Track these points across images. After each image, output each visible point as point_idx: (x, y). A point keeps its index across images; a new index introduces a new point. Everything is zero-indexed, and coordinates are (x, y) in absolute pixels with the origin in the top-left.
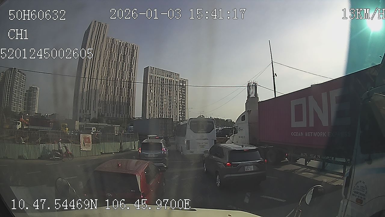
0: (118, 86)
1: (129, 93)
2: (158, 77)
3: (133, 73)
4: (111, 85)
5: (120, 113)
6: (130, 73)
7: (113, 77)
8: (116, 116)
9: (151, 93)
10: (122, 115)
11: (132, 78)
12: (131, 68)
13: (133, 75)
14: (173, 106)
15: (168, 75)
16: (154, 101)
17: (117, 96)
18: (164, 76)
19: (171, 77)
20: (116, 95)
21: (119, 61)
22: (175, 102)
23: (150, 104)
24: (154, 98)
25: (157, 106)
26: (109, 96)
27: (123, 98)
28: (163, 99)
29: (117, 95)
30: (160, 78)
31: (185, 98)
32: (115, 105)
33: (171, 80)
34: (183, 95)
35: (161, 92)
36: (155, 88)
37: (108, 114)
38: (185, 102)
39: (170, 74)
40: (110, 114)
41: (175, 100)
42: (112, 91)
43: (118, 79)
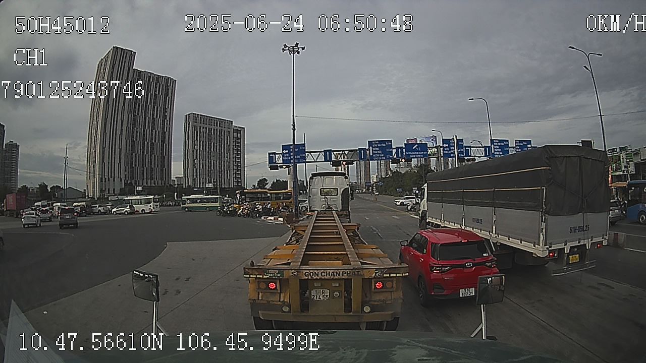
0: (148, 141)
1: (162, 150)
2: (203, 128)
3: (167, 121)
4: (138, 140)
5: (152, 179)
6: (164, 121)
7: (140, 127)
8: (147, 184)
9: (195, 151)
10: (155, 181)
11: (167, 128)
12: (164, 113)
13: (167, 124)
14: (224, 166)
15: (217, 123)
16: (200, 161)
17: (147, 155)
18: (212, 125)
19: (221, 126)
20: (145, 153)
21: (149, 103)
22: (227, 161)
23: (194, 165)
24: (199, 156)
25: (203, 167)
26: (136, 155)
27: (155, 156)
28: (211, 157)
29: (147, 153)
30: (206, 128)
31: (240, 154)
32: (145, 168)
33: (222, 130)
34: (237, 150)
35: (208, 148)
36: (200, 142)
37: (135, 181)
38: (241, 160)
39: (220, 122)
40: (139, 181)
41: (227, 157)
42: (139, 148)
43: (148, 130)
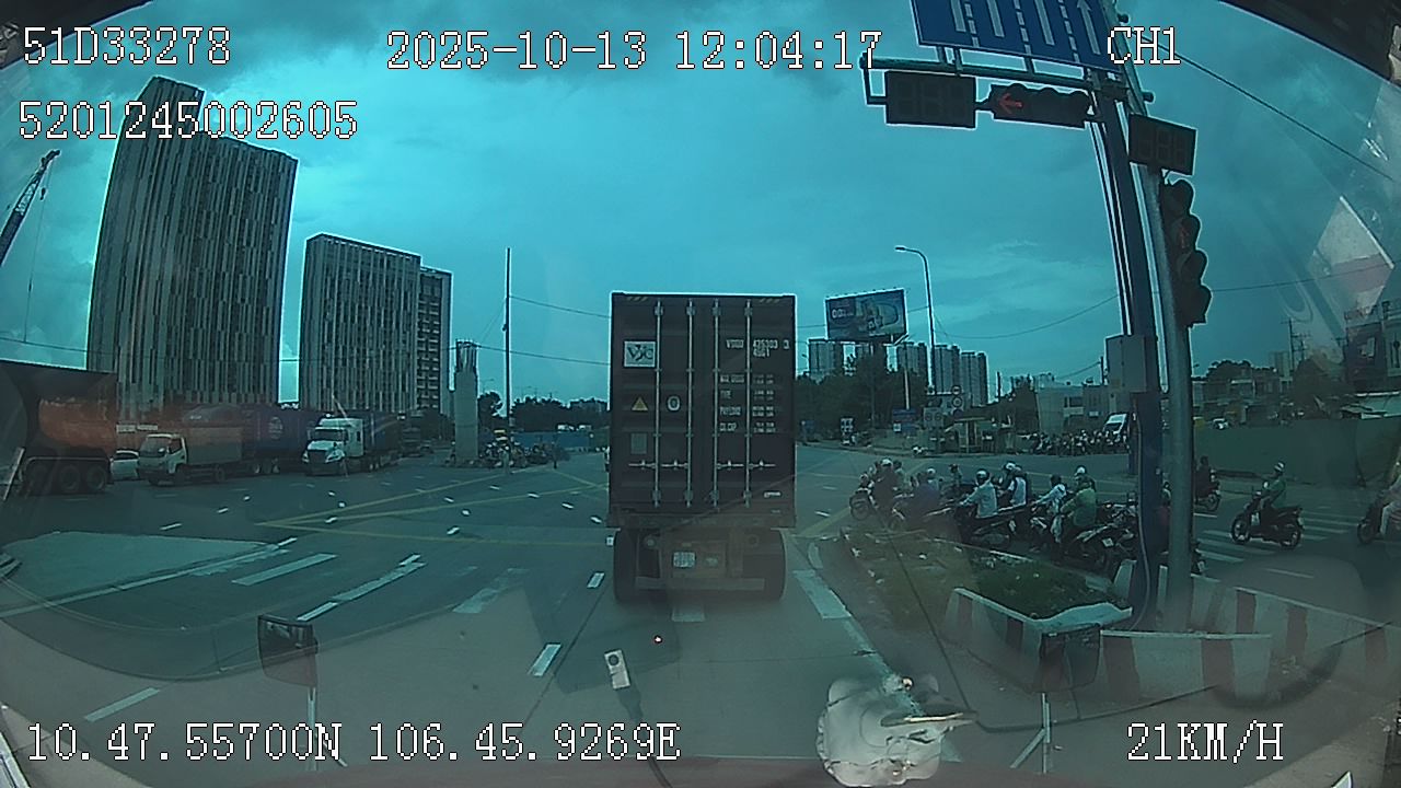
0: (225, 299)
1: (259, 320)
2: (348, 270)
3: (273, 253)
4: (203, 296)
5: (232, 388)
6: (264, 255)
7: (210, 266)
9: (327, 323)
11: (271, 270)
12: (266, 236)
13: (272, 261)
14: (397, 361)
15: (382, 261)
16: (337, 348)
17: (223, 333)
18: (369, 264)
19: (392, 266)
20: (219, 328)
21: (231, 213)
22: (404, 351)
23: (323, 358)
24: (337, 337)
25: (344, 364)
26: (196, 331)
27: (240, 335)
28: (364, 340)
29: (222, 328)
30: (356, 271)
31: (439, 335)
32: (217, 363)
33: (393, 276)
34: (432, 327)
35: (359, 318)
36: (339, 304)
39: (390, 256)
40: (201, 393)
41: (404, 341)
42: (205, 316)
43: (227, 275)
